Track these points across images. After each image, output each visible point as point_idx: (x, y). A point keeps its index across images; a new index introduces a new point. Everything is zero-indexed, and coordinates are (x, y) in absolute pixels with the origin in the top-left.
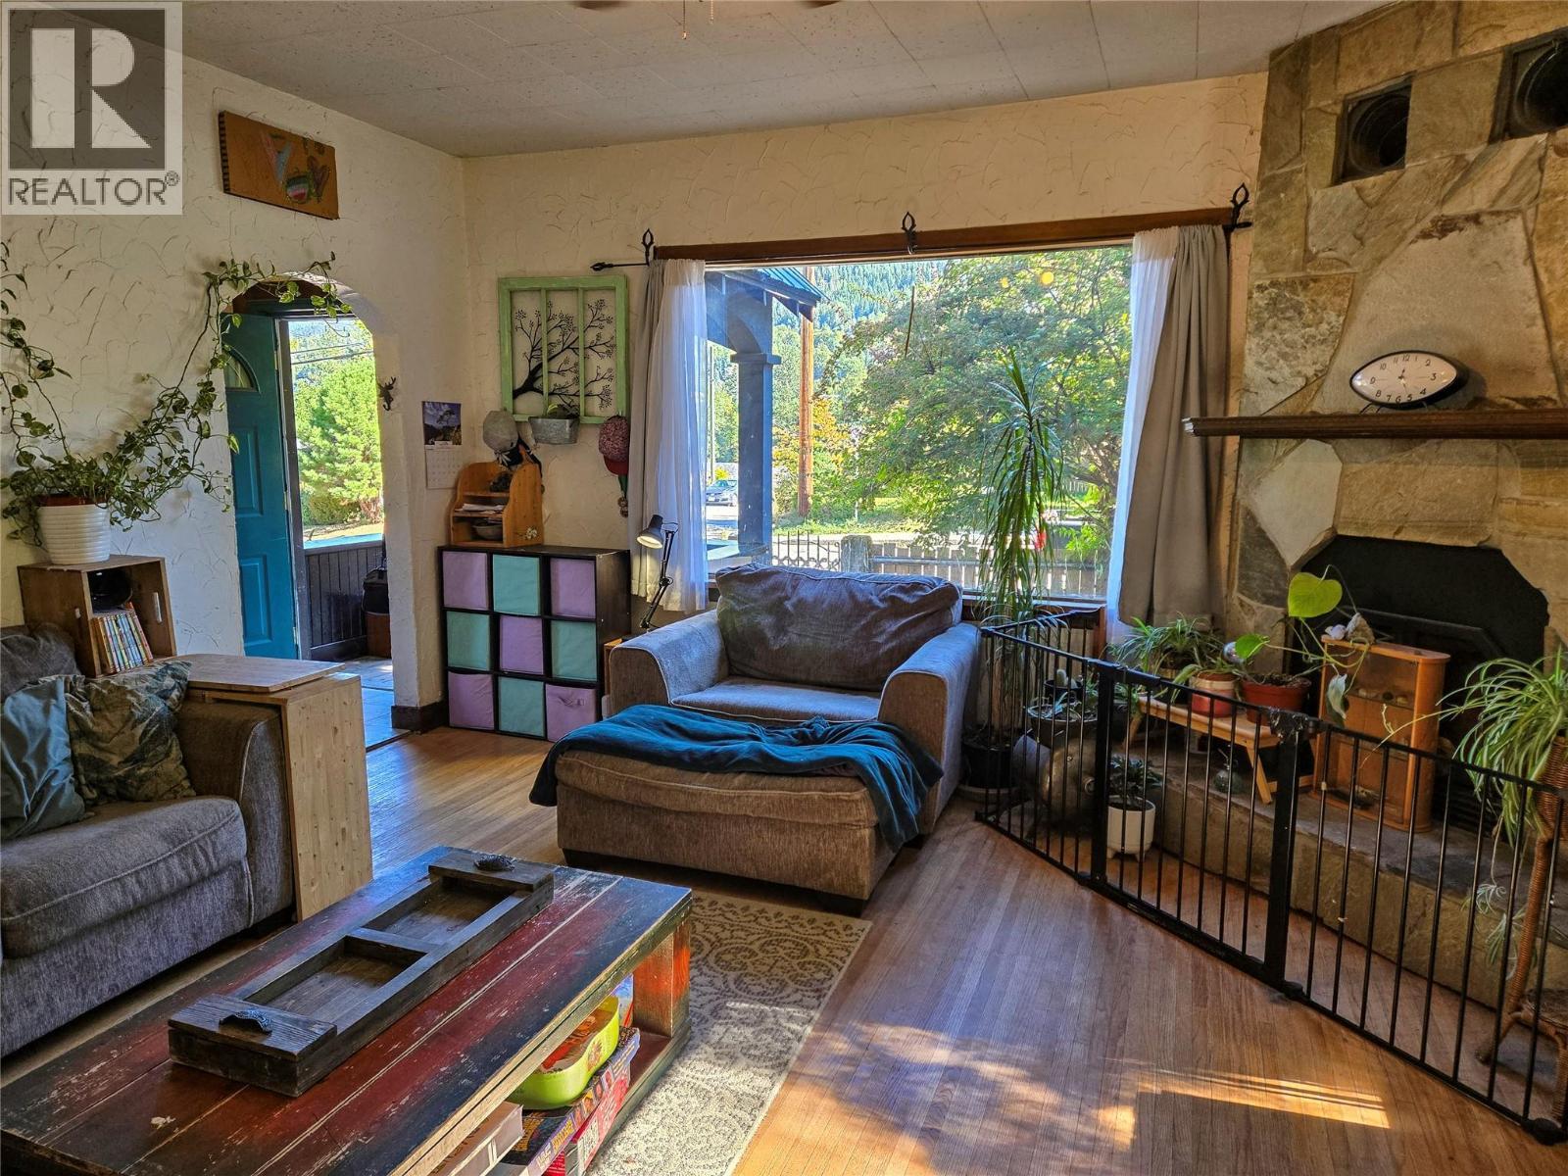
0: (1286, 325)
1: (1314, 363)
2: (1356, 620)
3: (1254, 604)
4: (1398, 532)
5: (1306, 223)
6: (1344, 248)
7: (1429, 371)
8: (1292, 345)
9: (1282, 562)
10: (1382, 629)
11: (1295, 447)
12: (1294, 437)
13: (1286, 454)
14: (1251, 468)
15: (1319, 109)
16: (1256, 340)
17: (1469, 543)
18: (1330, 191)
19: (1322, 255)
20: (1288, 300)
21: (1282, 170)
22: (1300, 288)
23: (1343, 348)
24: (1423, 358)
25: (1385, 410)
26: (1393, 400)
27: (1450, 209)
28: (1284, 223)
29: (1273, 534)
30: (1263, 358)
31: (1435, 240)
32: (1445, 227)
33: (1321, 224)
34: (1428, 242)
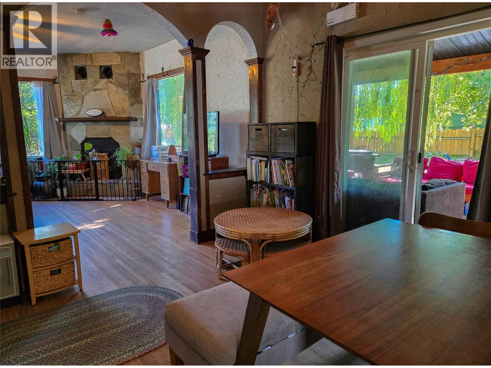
0: (71, 102)
1: (78, 109)
2: (94, 150)
3: (74, 151)
4: (97, 136)
5: (72, 86)
6: (79, 91)
7: (98, 112)
8: (73, 106)
9: (78, 143)
10: (98, 152)
11: (76, 124)
12: (77, 122)
13: (75, 125)
14: (69, 127)
15: (70, 66)
16: (66, 104)
17: (108, 137)
18: (75, 81)
19: (75, 91)
20: (71, 98)
21: (65, 75)
22: (73, 97)
23: (82, 107)
24: (97, 110)
25: (92, 117)
26: (93, 116)
27: (96, 87)
28: (67, 85)
29: (75, 138)
30: (68, 108)
31: (94, 92)
32: (96, 90)
33: (75, 86)
34: (93, 92)
